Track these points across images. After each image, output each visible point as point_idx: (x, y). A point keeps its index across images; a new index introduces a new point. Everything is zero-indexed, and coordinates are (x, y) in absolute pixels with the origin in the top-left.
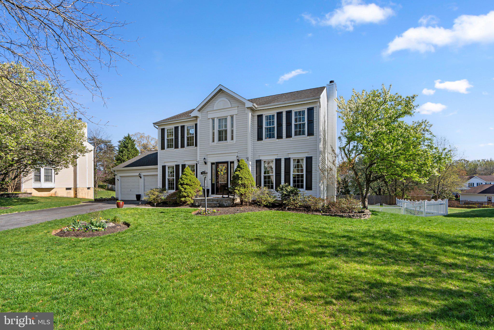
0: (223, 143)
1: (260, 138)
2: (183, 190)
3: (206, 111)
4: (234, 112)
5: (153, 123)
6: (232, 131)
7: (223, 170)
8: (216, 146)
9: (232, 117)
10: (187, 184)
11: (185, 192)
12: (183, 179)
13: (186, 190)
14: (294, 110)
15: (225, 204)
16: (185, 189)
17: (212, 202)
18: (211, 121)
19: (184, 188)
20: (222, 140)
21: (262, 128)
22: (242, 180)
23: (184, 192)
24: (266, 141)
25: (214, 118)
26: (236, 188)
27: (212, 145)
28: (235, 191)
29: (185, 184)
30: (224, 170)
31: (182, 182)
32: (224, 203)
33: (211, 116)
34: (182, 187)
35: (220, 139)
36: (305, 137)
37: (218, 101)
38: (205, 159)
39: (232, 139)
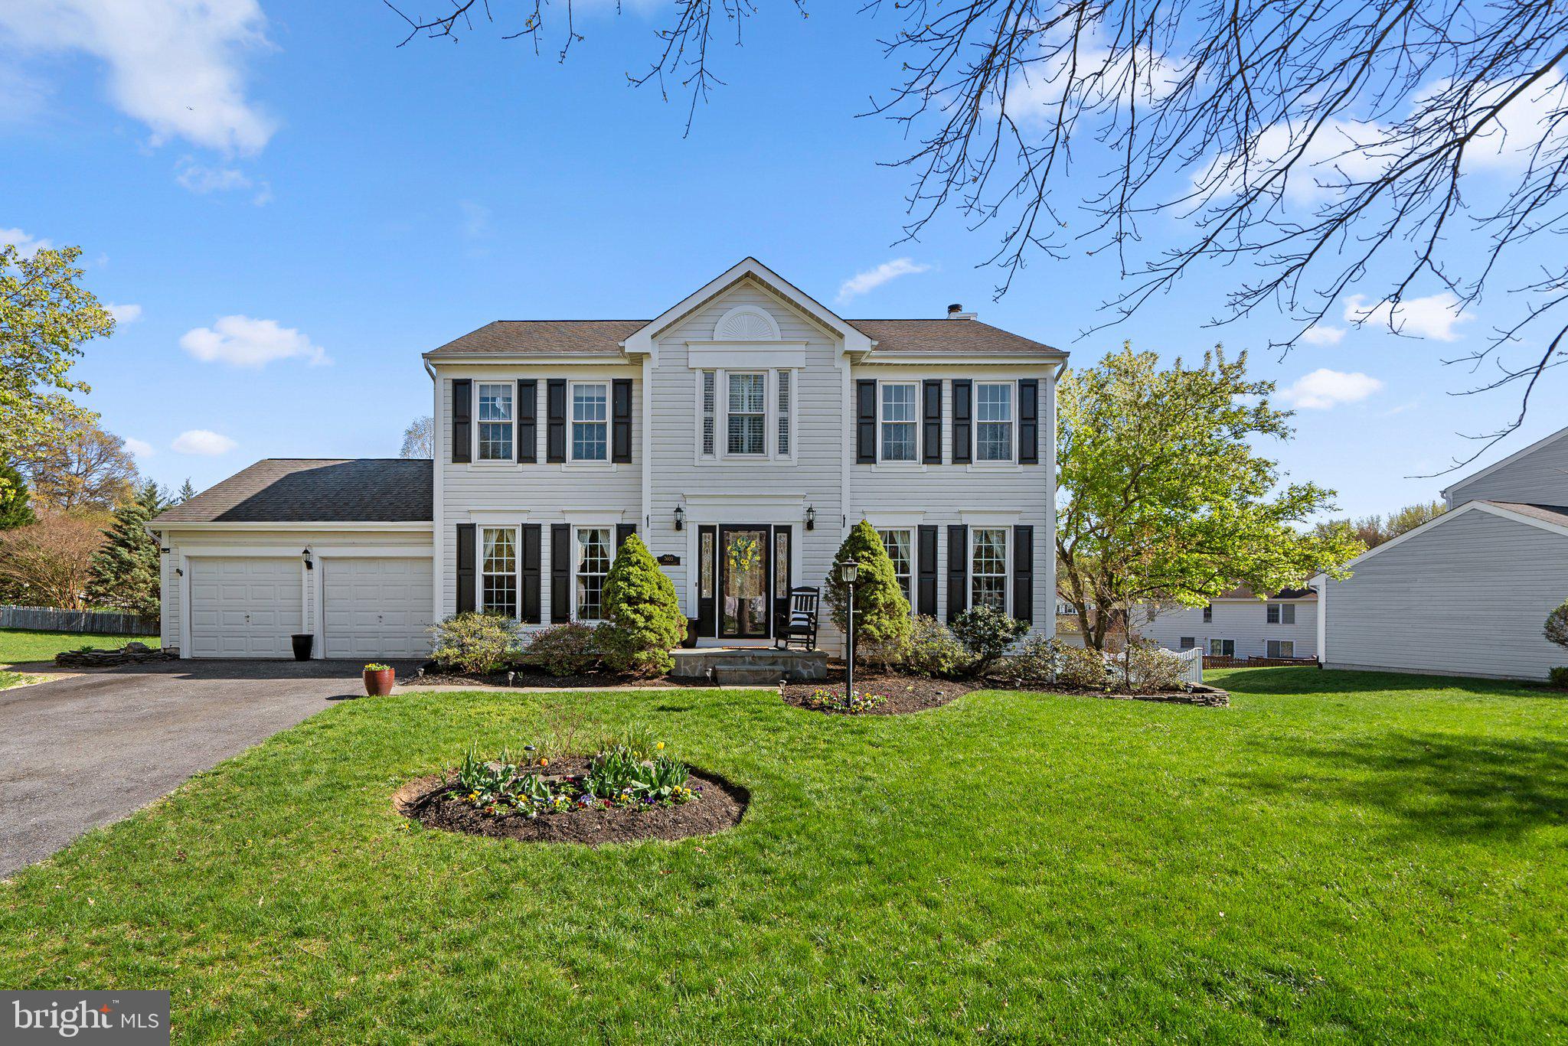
0: (746, 460)
1: (866, 455)
2: (640, 621)
3: (682, 341)
4: (793, 358)
5: (425, 356)
6: (784, 424)
7: (750, 554)
8: (720, 470)
9: (784, 377)
10: (652, 601)
11: (651, 630)
12: (633, 579)
13: (653, 621)
14: (978, 379)
15: (805, 673)
16: (649, 618)
17: (750, 663)
18: (699, 377)
19: (642, 614)
20: (742, 451)
21: (874, 424)
22: (884, 590)
23: (646, 628)
24: (882, 465)
25: (715, 369)
26: (868, 618)
27: (702, 464)
28: (866, 626)
29: (646, 602)
30: (755, 553)
31: (632, 592)
32: (800, 668)
33: (700, 359)
34: (636, 611)
35: (735, 446)
36: (1011, 466)
37: (730, 313)
38: (678, 510)
39: (784, 448)
